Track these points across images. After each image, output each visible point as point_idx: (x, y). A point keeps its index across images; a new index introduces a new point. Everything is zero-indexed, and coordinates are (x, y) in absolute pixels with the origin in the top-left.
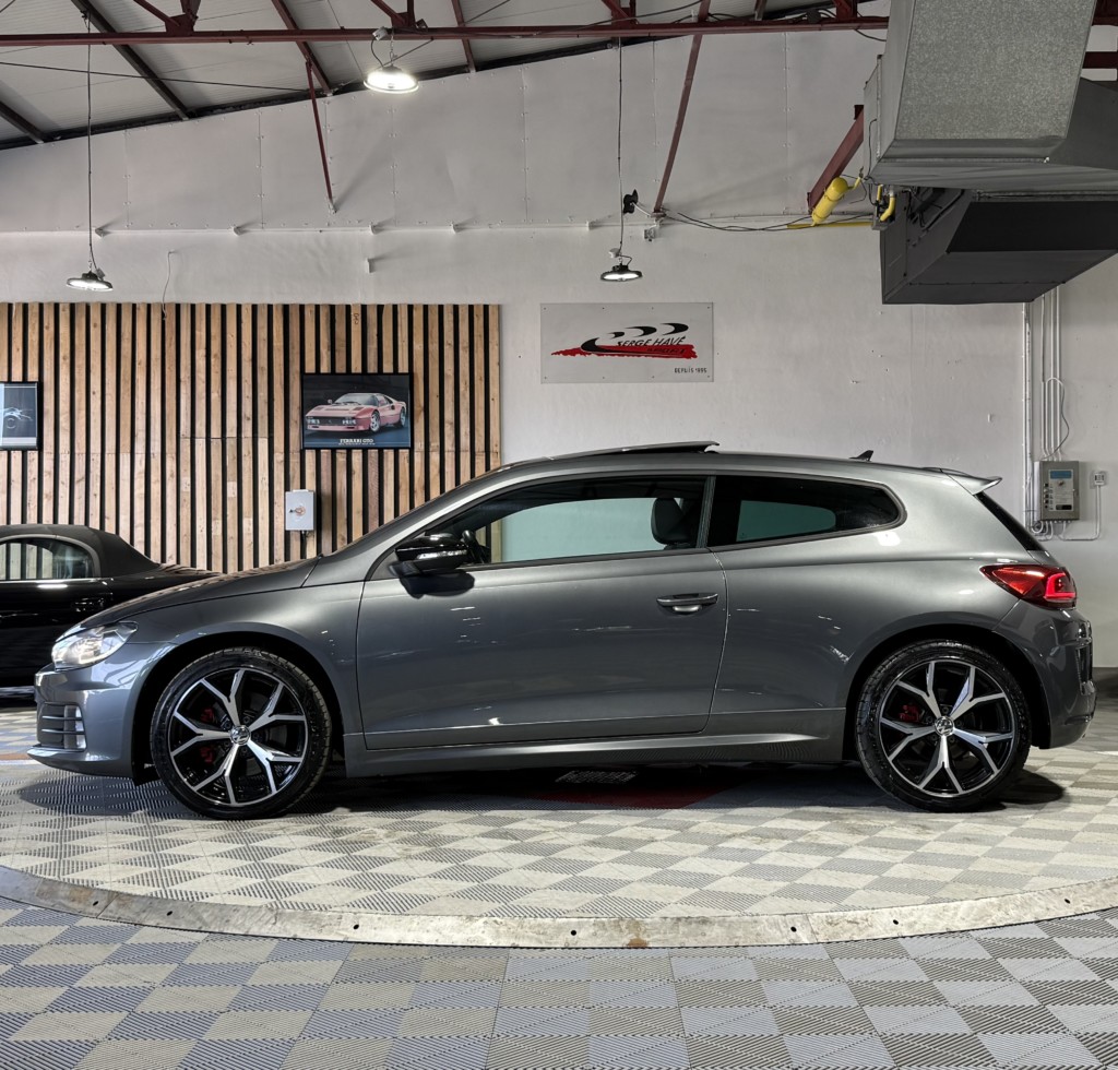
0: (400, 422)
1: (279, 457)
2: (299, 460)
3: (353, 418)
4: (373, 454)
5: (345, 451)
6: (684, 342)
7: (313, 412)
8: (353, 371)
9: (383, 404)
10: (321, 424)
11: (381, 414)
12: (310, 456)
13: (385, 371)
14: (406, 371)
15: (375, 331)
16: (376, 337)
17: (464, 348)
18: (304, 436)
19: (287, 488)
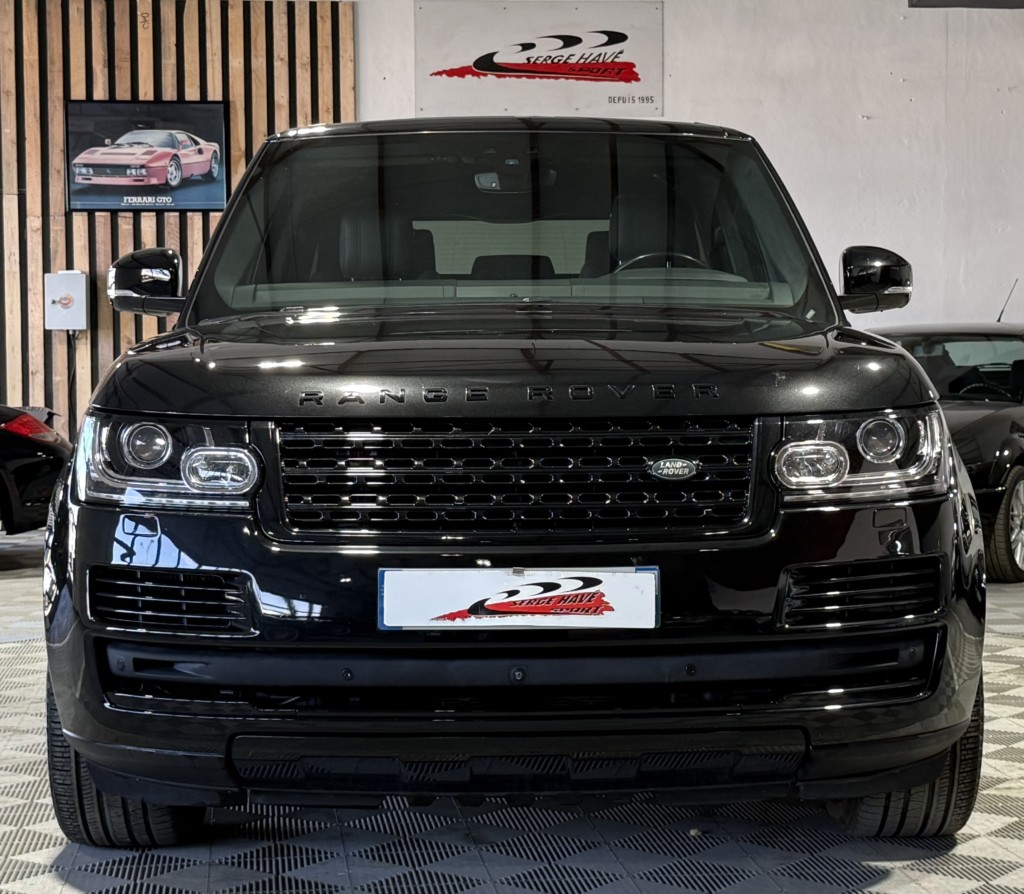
0: (210, 172)
1: (34, 222)
2: (64, 228)
3: (142, 167)
4: (172, 219)
5: (131, 214)
6: (622, 59)
7: (84, 157)
8: (142, 97)
9: (185, 147)
10: (96, 174)
11: (183, 161)
12: (80, 221)
13: (188, 97)
14: (219, 97)
15: (173, 39)
16: (174, 49)
17: (303, 65)
18: (71, 192)
19: (46, 269)
